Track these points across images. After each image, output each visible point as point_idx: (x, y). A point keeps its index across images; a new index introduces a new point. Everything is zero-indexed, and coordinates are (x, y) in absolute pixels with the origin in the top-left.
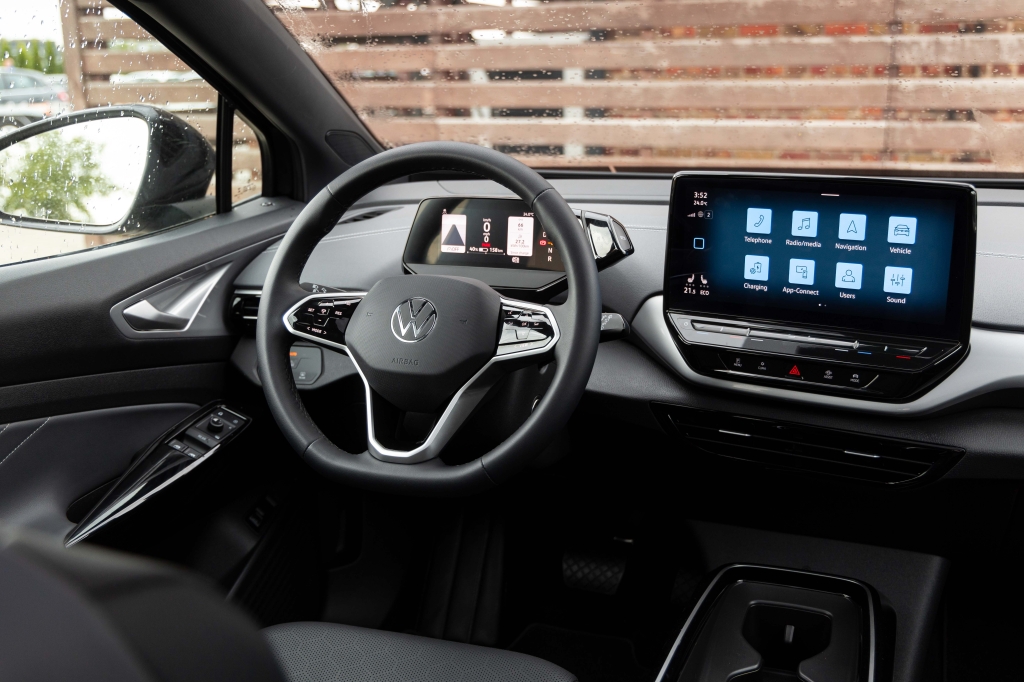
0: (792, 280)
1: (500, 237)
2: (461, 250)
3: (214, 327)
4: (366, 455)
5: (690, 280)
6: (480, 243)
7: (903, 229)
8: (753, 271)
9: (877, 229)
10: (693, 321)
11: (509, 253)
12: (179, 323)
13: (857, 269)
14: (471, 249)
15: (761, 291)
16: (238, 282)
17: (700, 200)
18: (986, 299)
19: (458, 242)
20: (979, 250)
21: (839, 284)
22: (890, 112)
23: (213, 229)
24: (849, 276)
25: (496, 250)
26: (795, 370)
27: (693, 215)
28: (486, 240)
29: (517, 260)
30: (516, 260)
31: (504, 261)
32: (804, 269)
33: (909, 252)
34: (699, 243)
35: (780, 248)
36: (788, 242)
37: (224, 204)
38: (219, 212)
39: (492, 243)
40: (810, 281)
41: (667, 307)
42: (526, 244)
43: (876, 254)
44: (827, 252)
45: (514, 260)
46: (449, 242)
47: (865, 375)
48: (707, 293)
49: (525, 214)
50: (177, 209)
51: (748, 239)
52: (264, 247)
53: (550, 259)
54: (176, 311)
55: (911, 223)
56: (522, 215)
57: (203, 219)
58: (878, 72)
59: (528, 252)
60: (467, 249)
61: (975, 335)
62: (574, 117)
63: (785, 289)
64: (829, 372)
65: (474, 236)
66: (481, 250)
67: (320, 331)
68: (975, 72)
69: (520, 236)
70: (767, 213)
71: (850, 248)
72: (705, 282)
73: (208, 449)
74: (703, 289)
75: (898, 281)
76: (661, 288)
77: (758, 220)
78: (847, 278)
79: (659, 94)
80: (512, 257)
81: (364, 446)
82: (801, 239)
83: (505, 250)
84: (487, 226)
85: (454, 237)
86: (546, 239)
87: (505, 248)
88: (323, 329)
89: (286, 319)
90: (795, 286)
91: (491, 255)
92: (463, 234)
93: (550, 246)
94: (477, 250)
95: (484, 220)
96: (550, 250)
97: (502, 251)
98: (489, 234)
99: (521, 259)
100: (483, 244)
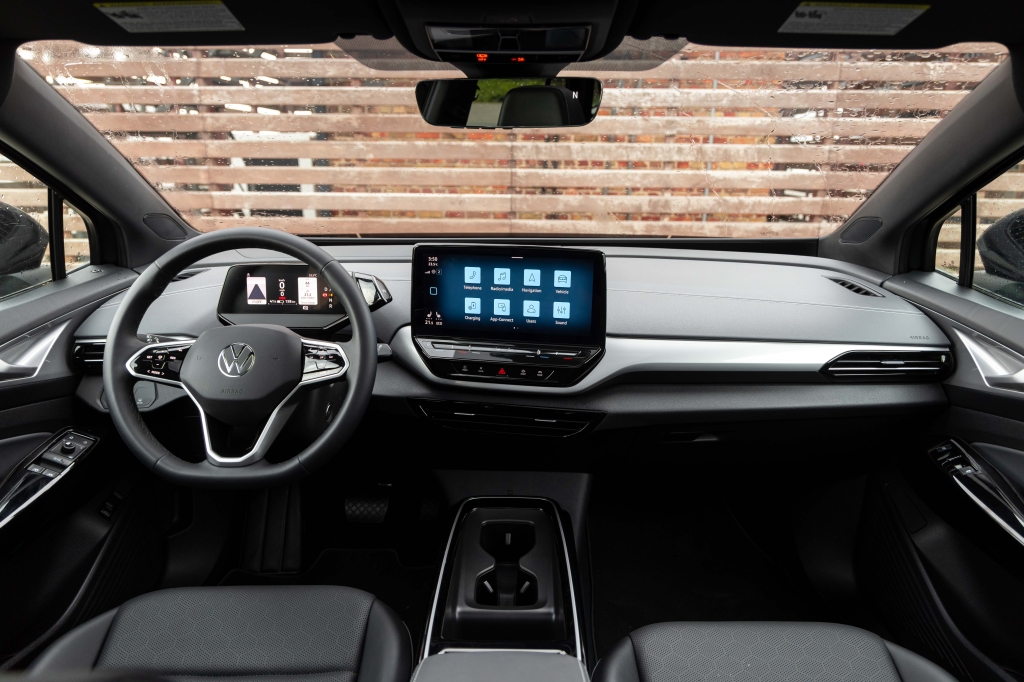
0: (496, 313)
1: (292, 291)
2: (264, 302)
3: (59, 370)
4: (205, 463)
5: (429, 316)
6: (277, 297)
7: (563, 278)
8: (470, 308)
9: (547, 279)
10: (433, 343)
11: (300, 303)
12: (29, 371)
13: (536, 304)
14: (271, 301)
15: (477, 321)
16: (77, 334)
17: (433, 262)
18: (614, 319)
19: (263, 298)
20: (608, 288)
21: (526, 314)
22: (511, 189)
23: (52, 294)
24: (531, 309)
25: (290, 301)
26: (502, 371)
27: (429, 272)
28: (282, 294)
29: (307, 308)
30: (305, 308)
31: (297, 309)
32: (503, 305)
33: (567, 292)
34: (433, 291)
35: (487, 293)
36: (492, 288)
37: (59, 273)
38: (54, 279)
39: (287, 296)
40: (507, 313)
41: (415, 334)
42: (312, 296)
43: (547, 294)
44: (517, 294)
46: (252, 297)
47: (546, 372)
48: (441, 324)
49: (310, 275)
50: (17, 279)
51: (466, 287)
52: (98, 306)
53: (331, 306)
54: (24, 362)
55: (568, 274)
56: (308, 276)
57: (41, 286)
58: (502, 163)
59: (314, 301)
60: (268, 301)
61: (609, 341)
62: (307, 190)
63: (491, 319)
64: (523, 371)
65: (273, 291)
66: (279, 302)
67: (159, 373)
68: (556, 165)
69: (308, 291)
70: (478, 270)
71: (531, 291)
72: (439, 316)
73: (64, 467)
74: (438, 321)
75: (562, 311)
76: (409, 320)
77: (472, 274)
78: (531, 311)
79: (368, 176)
80: (302, 306)
81: (203, 456)
82: (500, 286)
83: (297, 301)
84: (282, 284)
85: (257, 293)
86: (327, 292)
87: (296, 299)
88: (161, 371)
89: (128, 365)
90: (498, 317)
91: (286, 305)
92: (264, 290)
93: (330, 297)
94: (275, 302)
95: (279, 280)
96: (330, 300)
97: (294, 302)
98: (284, 290)
99: (310, 306)
100: (280, 298)
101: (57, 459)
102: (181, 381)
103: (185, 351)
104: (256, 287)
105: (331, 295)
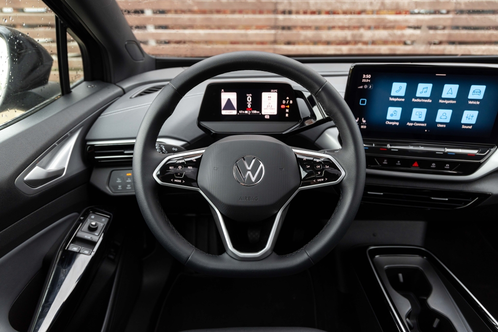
0: (413, 119)
1: (257, 104)
2: (234, 112)
4: (225, 255)
5: (356, 121)
6: (245, 108)
7: (477, 92)
8: (392, 115)
9: (463, 92)
11: (263, 113)
12: (58, 173)
13: (449, 112)
14: (240, 112)
15: (395, 125)
16: (88, 137)
17: (366, 79)
19: (232, 108)
21: (438, 120)
25: (255, 112)
26: (416, 164)
27: (361, 87)
28: (249, 106)
30: (267, 117)
31: (261, 118)
32: (420, 113)
33: (478, 103)
34: (363, 102)
35: (408, 103)
36: (413, 100)
37: (65, 88)
38: (63, 94)
39: (253, 108)
40: (423, 119)
42: (273, 107)
43: (460, 104)
44: (434, 104)
45: (266, 117)
46: (226, 108)
48: (365, 127)
49: (272, 91)
50: (35, 94)
51: (391, 99)
52: (99, 114)
53: (287, 115)
54: (53, 166)
55: (483, 88)
56: (270, 91)
57: (54, 100)
59: (275, 112)
60: (238, 112)
63: (408, 124)
64: (434, 164)
65: (242, 104)
66: (246, 112)
67: (180, 181)
69: (270, 103)
70: (404, 85)
71: (447, 102)
72: (364, 121)
73: (94, 243)
74: (363, 125)
75: (470, 117)
77: (399, 89)
78: (443, 117)
80: (264, 115)
82: (420, 98)
83: (261, 112)
84: (249, 98)
85: (229, 105)
86: (286, 104)
87: (260, 110)
88: (182, 179)
89: (155, 175)
90: (413, 122)
91: (252, 115)
92: (235, 103)
93: (287, 108)
94: (244, 112)
95: (247, 95)
96: (287, 111)
97: (259, 112)
98: (251, 103)
99: (270, 116)
100: (247, 109)
101: (88, 236)
102: (199, 187)
103: (199, 160)
104: (229, 101)
105: (288, 106)
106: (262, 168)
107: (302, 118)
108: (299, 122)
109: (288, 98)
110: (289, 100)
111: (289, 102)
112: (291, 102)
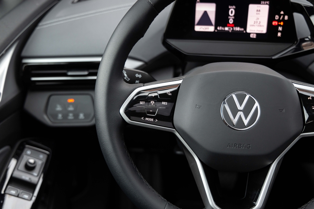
2: (211, 29)
6: (226, 24)
11: (248, 31)
14: (218, 28)
19: (210, 24)
25: (238, 29)
28: (231, 21)
30: (253, 36)
31: (245, 37)
39: (236, 24)
42: (261, 24)
45: (251, 36)
46: (201, 23)
49: (262, 2)
53: (279, 34)
56: (259, 3)
59: (263, 30)
60: (216, 28)
65: (222, 18)
66: (226, 29)
67: (152, 120)
69: (258, 18)
80: (250, 34)
83: (245, 29)
84: (232, 11)
85: (205, 20)
86: (279, 21)
87: (245, 27)
88: (154, 118)
89: (122, 111)
91: (234, 33)
92: (212, 17)
93: (280, 25)
94: (223, 29)
95: (230, 7)
96: (280, 29)
97: (242, 29)
98: (233, 17)
99: (258, 35)
100: (228, 25)
101: (26, 177)
102: (174, 128)
103: (175, 94)
104: (205, 13)
105: (282, 23)
106: (257, 108)
107: (299, 39)
108: (294, 43)
109: (282, 13)
110: (284, 15)
111: (284, 17)
112: (286, 18)
